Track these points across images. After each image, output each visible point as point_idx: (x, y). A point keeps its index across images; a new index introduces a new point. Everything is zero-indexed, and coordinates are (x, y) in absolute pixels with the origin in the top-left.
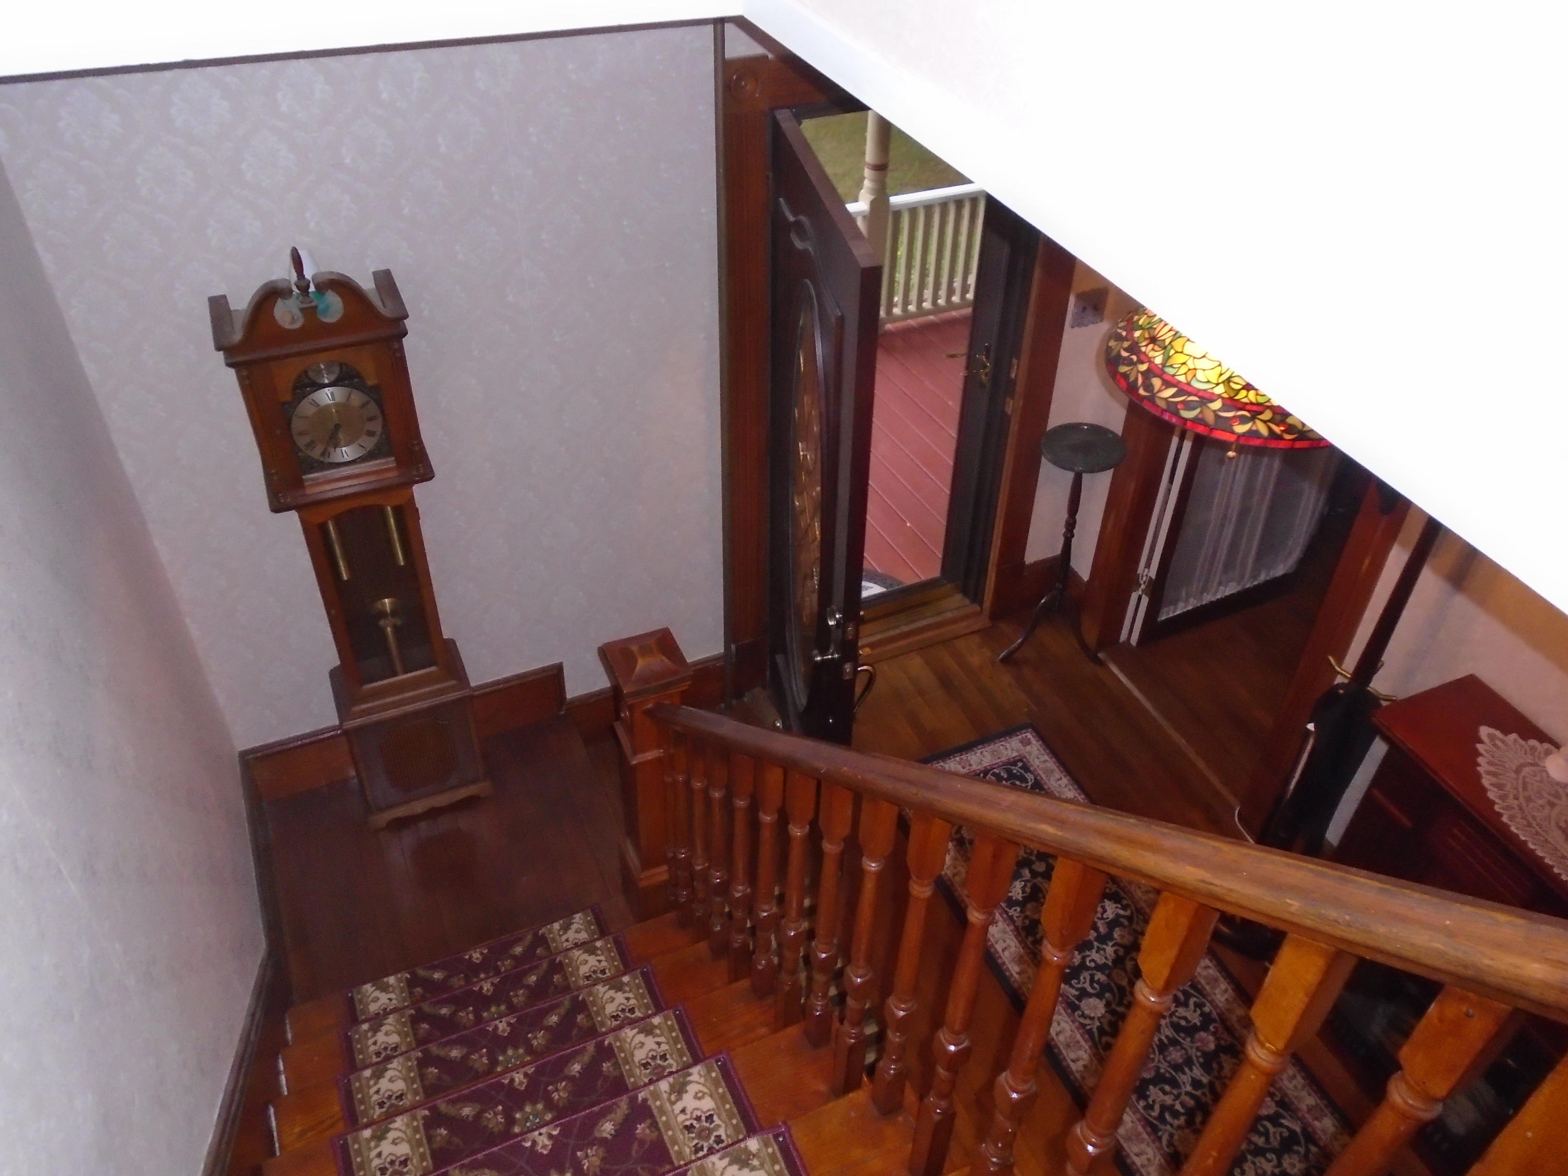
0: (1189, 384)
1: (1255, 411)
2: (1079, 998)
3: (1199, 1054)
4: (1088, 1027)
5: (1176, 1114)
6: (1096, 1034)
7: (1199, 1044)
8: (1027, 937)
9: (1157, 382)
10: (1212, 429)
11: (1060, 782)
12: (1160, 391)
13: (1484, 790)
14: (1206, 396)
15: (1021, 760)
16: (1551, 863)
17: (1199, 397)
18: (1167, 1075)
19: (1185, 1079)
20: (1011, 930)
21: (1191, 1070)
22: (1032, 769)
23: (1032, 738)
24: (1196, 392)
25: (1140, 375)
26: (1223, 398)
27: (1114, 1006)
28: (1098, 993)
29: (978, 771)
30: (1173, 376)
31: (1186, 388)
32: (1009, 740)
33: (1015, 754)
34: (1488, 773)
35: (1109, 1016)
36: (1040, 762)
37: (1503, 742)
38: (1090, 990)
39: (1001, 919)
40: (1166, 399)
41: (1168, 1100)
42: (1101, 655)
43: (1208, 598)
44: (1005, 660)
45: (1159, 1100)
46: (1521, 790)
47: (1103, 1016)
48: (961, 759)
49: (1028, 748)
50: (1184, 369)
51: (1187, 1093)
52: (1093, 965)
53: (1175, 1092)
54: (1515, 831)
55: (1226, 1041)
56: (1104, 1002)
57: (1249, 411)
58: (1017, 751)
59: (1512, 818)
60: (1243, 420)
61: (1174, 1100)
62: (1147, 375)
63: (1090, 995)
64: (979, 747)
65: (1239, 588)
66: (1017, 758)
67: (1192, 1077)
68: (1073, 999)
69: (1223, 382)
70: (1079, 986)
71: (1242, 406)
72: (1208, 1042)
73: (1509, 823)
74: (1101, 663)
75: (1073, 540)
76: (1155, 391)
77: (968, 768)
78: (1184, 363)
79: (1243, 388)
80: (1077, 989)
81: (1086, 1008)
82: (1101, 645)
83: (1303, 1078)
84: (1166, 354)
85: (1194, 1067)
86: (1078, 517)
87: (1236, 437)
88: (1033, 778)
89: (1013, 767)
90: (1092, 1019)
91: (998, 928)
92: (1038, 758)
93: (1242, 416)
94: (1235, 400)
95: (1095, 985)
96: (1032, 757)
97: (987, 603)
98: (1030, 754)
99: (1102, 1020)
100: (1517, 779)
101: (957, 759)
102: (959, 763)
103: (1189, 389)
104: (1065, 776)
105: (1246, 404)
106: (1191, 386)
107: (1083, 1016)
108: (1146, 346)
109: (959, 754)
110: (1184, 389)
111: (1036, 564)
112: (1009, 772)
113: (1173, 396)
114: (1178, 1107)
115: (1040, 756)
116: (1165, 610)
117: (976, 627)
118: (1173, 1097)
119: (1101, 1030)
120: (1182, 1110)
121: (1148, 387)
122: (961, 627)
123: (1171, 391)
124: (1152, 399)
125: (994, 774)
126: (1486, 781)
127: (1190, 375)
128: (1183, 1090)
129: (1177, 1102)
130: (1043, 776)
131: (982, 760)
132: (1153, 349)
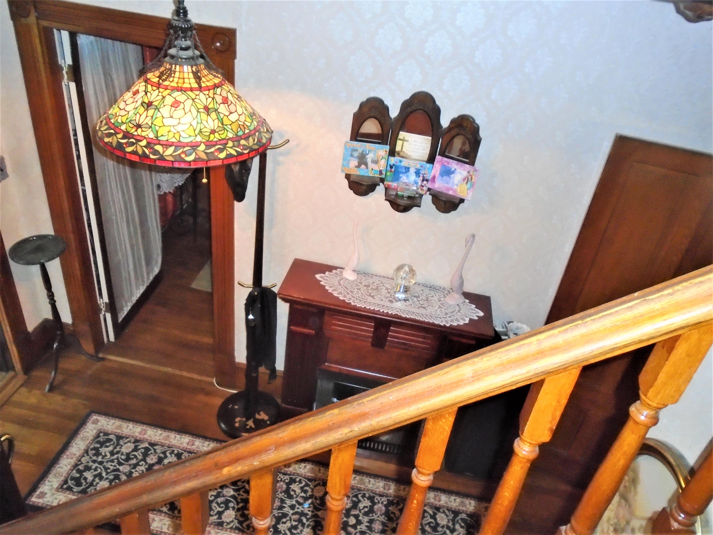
0: (179, 141)
1: (223, 144)
2: (220, 518)
3: (283, 494)
4: (234, 527)
5: (296, 527)
6: (240, 527)
7: (280, 490)
8: (173, 513)
9: (159, 148)
10: (207, 162)
11: (129, 428)
12: (164, 152)
13: (338, 298)
14: (194, 144)
15: (101, 432)
16: (378, 309)
17: (191, 146)
18: (280, 514)
19: (287, 510)
20: (164, 516)
21: (286, 503)
22: (109, 432)
23: (98, 418)
24: (187, 145)
25: (144, 148)
26: (203, 142)
27: (236, 507)
28: (225, 507)
29: (82, 454)
30: (167, 140)
31: (179, 144)
32: (86, 427)
33: (95, 432)
34: (333, 290)
35: (239, 513)
36: (111, 426)
37: (326, 277)
38: (221, 510)
39: (155, 516)
40: (171, 155)
41: (288, 524)
42: (101, 355)
43: (135, 299)
44: (50, 390)
45: (285, 528)
46: (347, 290)
47: (236, 516)
48: (67, 455)
49: (99, 424)
50: (171, 134)
51: (293, 514)
52: (213, 498)
53: (288, 518)
54: (359, 306)
55: (287, 479)
56: (231, 509)
57: (220, 145)
58: (95, 429)
59: (354, 301)
60: (221, 150)
61: (291, 522)
62: (149, 145)
63: (223, 512)
64: (72, 442)
65: (145, 287)
66: (98, 432)
67: (288, 506)
68: (218, 521)
69: (199, 134)
70: (215, 512)
71: (216, 143)
72: (282, 486)
73: (355, 304)
74: (103, 359)
75: (56, 304)
76: (161, 153)
77: (74, 457)
78: (170, 131)
79: (211, 133)
80: (216, 515)
81: (226, 519)
82: (97, 351)
83: (323, 467)
84: (154, 130)
85: (286, 501)
86: (53, 290)
87: (221, 161)
88: (114, 436)
89: (99, 439)
90: (232, 522)
91: (157, 521)
92: (108, 425)
93: (219, 149)
94: (210, 141)
95: (222, 505)
96: (105, 426)
97: (18, 365)
98: (103, 426)
99: (237, 518)
100: (342, 287)
101: (65, 457)
102: (68, 458)
103: (182, 144)
104: (129, 423)
105: (217, 141)
106: (181, 142)
107: (228, 524)
108: (136, 131)
109: (64, 454)
110: (178, 145)
111: (35, 329)
112: (98, 442)
113: (174, 152)
114: (294, 523)
115: (109, 423)
116: (119, 315)
117: (20, 382)
118: (289, 521)
119: (241, 523)
120: (296, 523)
121: (156, 152)
122: (10, 389)
123: (170, 150)
124: (162, 158)
125: (92, 449)
126: (335, 294)
127: (177, 136)
128: (290, 515)
129: (292, 522)
130: (119, 431)
131: (79, 448)
132: (142, 131)
